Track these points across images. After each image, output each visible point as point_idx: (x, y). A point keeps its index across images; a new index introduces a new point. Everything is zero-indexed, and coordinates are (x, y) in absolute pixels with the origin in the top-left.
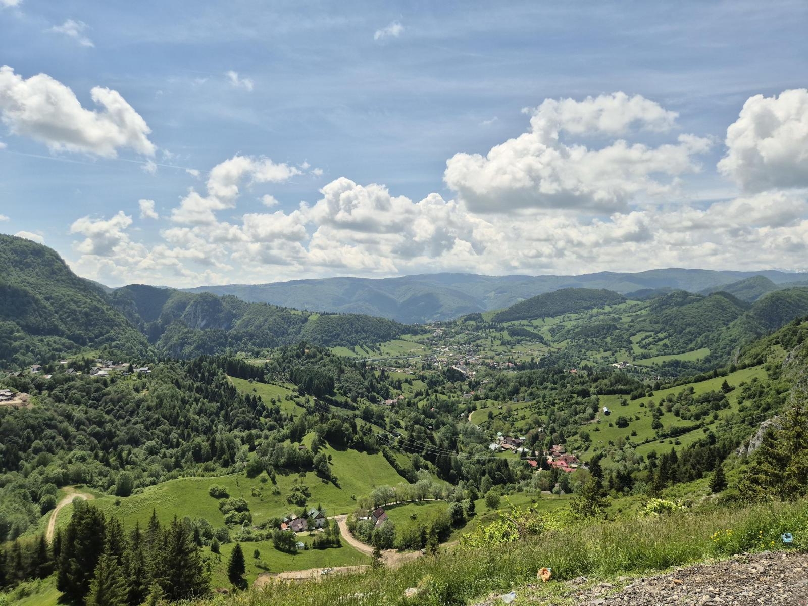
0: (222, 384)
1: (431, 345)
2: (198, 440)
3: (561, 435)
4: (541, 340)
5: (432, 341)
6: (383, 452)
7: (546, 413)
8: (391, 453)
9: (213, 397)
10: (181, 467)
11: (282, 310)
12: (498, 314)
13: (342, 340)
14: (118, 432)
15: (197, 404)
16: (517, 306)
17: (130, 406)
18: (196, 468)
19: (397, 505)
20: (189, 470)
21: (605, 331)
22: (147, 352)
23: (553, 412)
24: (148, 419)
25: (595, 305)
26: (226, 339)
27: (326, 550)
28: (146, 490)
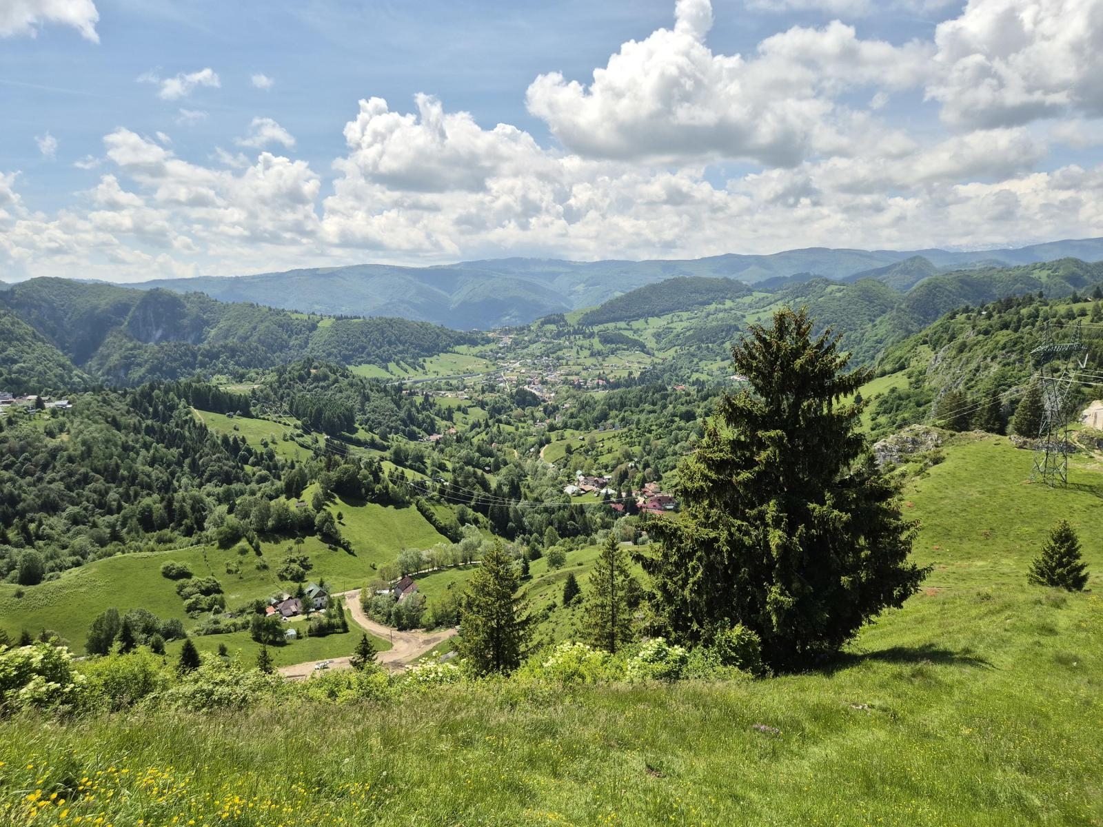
0: (186, 422)
1: (496, 359)
2: (147, 501)
3: (656, 471)
4: (643, 348)
5: (497, 353)
6: (417, 505)
7: (640, 442)
8: (427, 505)
9: (172, 440)
10: (122, 541)
11: (278, 313)
12: (587, 314)
13: (369, 355)
14: (23, 495)
15: (148, 450)
16: (611, 303)
17: (41, 457)
18: (145, 540)
19: (434, 572)
20: (134, 544)
21: (724, 334)
22: (71, 378)
23: (648, 442)
24: (71, 475)
25: (713, 299)
26: (194, 356)
27: (327, 637)
28: (64, 575)
